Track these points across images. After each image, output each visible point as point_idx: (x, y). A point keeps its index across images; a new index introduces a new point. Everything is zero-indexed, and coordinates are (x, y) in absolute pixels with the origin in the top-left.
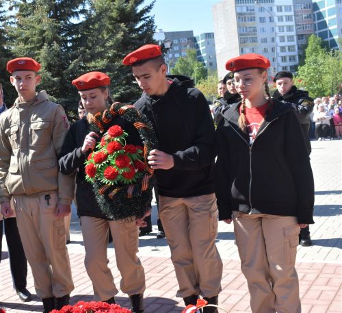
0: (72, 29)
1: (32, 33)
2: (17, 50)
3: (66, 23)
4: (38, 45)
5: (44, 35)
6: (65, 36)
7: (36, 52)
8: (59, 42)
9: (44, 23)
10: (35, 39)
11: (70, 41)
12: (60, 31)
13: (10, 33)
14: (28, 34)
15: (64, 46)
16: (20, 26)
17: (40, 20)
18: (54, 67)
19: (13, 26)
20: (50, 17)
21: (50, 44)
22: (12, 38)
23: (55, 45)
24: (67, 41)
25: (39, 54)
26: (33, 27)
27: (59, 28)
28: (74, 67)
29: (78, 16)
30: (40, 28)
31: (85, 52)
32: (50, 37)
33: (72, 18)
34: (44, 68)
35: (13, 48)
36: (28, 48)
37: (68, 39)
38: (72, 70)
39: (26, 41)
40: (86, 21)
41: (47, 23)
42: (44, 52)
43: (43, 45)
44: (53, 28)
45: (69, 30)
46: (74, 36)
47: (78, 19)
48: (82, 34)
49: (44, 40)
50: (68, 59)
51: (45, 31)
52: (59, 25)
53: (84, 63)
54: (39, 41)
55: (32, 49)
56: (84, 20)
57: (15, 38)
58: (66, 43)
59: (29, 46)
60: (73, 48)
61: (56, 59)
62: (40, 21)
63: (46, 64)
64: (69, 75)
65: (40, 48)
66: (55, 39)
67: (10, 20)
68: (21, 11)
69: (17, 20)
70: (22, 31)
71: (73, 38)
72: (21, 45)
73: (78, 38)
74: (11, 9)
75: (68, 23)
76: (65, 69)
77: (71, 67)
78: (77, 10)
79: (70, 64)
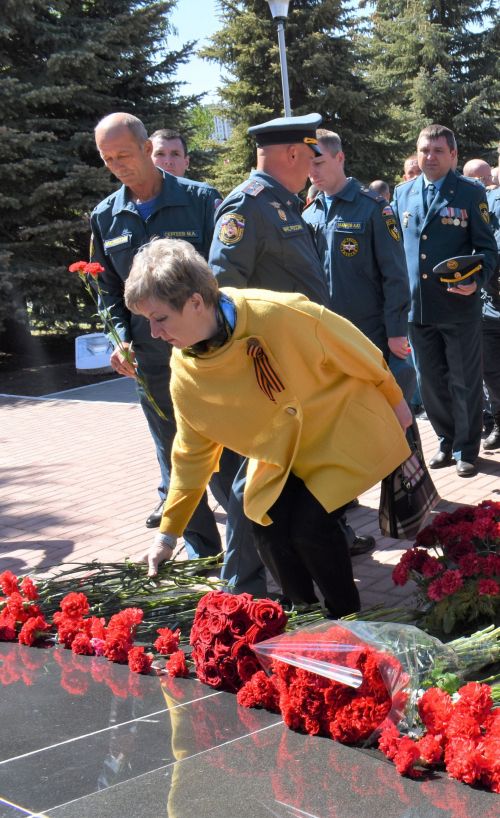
0: (470, 43)
1: (400, 47)
2: (373, 78)
3: (460, 32)
4: (410, 70)
5: (421, 52)
6: (457, 54)
7: (407, 82)
8: (445, 65)
9: (421, 32)
10: (404, 59)
11: (466, 64)
12: (449, 45)
13: (361, 49)
14: (392, 50)
15: (455, 72)
16: (379, 36)
17: (414, 25)
18: (438, 109)
19: (366, 35)
20: (432, 21)
21: (430, 68)
22: (366, 57)
23: (439, 70)
24: (459, 65)
25: (411, 86)
26: (403, 38)
27: (448, 41)
28: (473, 110)
29: (480, 19)
30: (414, 39)
31: (492, 84)
32: (430, 56)
33: (471, 23)
34: (420, 111)
35: (365, 74)
36: (392, 76)
37: (464, 59)
38: (468, 115)
39: (389, 62)
40: (497, 28)
41: (426, 31)
42: (419, 82)
43: (418, 70)
44: (436, 40)
45: (465, 44)
46: (474, 56)
47: (481, 24)
48: (487, 52)
49: (420, 60)
50: (461, 96)
51: (422, 46)
52: (447, 34)
53: (489, 102)
54: (410, 63)
55: (401, 76)
56: (492, 26)
57: (371, 56)
58: (460, 68)
59: (394, 72)
60: (472, 76)
61: (441, 95)
62: (413, 28)
63: (423, 103)
64: (464, 123)
65: (414, 74)
66: (441, 60)
67: (361, 25)
68: (380, 9)
69: (373, 25)
70: (384, 44)
71: (471, 59)
72: (381, 69)
73: (480, 59)
74: (362, 5)
75: (463, 31)
76: (456, 113)
77: (466, 110)
78: (479, 9)
79: (465, 105)
